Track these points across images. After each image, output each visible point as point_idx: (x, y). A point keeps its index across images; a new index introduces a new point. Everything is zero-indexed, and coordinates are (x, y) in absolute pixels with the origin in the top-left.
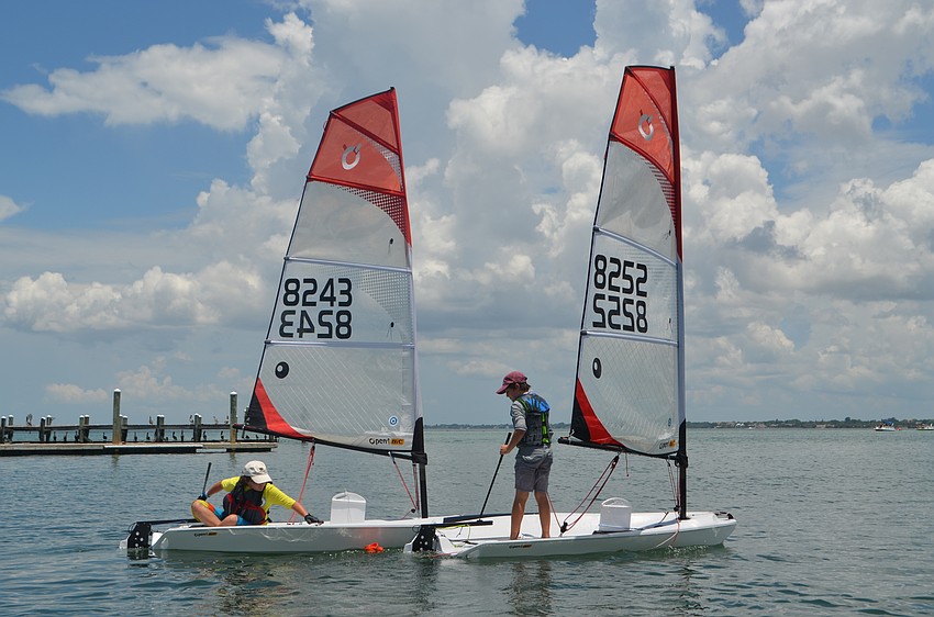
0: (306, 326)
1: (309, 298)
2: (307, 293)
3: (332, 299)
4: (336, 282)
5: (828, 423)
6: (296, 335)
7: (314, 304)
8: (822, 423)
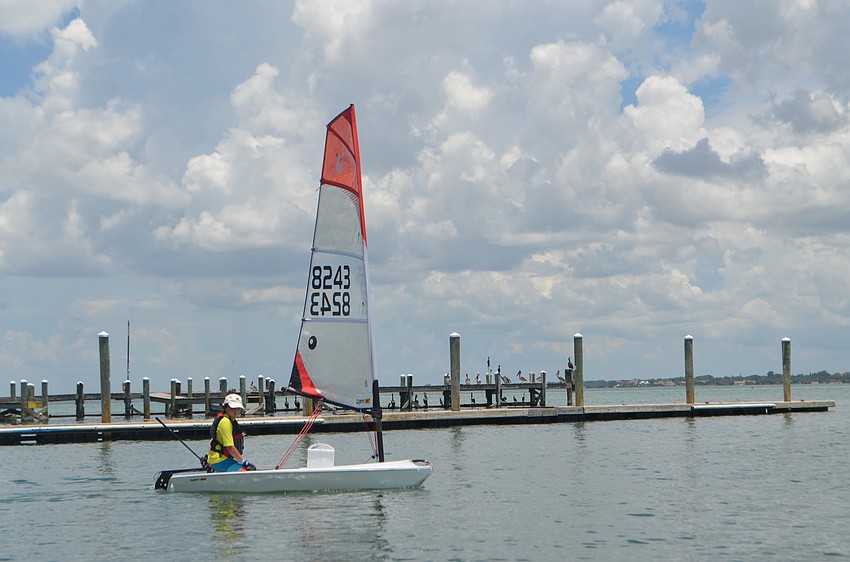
0: (326, 306)
1: (328, 282)
2: (326, 278)
3: (340, 283)
4: (342, 268)
5: (747, 378)
6: (320, 313)
7: (330, 287)
8: (740, 379)
